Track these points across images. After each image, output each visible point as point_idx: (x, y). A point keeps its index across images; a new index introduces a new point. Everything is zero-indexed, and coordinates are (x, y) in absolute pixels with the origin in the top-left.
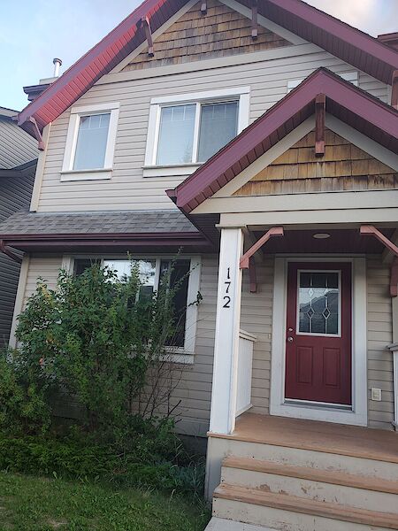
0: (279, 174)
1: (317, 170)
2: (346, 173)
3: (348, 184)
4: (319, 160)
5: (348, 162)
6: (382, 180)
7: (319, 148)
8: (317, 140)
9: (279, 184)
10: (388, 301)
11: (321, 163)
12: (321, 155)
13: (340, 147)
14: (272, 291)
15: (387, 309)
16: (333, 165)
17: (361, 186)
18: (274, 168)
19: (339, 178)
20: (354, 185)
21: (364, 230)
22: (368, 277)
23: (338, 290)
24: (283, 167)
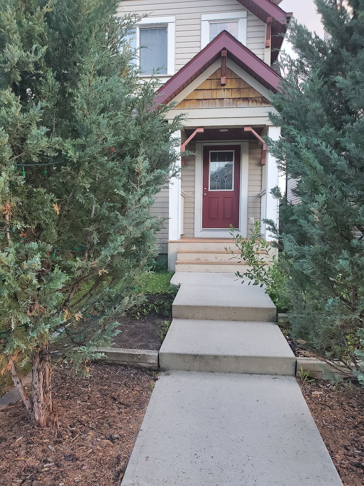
0: (200, 96)
1: (222, 94)
2: (237, 96)
3: (238, 103)
4: (223, 88)
5: (239, 89)
6: (256, 101)
7: (223, 81)
8: (222, 76)
9: (201, 102)
10: (260, 168)
11: (224, 89)
12: (224, 85)
13: (234, 80)
14: (194, 165)
15: (259, 172)
16: (230, 90)
17: (245, 104)
18: (198, 92)
19: (234, 99)
20: (241, 103)
21: (246, 129)
22: (250, 154)
23: (233, 163)
24: (202, 91)
